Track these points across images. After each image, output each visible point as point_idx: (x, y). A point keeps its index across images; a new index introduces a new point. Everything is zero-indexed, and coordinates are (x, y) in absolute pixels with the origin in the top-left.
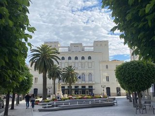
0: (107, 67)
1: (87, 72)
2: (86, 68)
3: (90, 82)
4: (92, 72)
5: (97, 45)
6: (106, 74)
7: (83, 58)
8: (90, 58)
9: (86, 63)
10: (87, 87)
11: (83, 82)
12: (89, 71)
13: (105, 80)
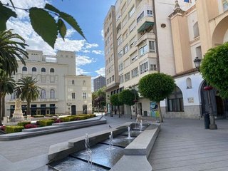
0: (73, 82)
1: (48, 88)
2: (48, 82)
3: (53, 100)
4: (55, 87)
5: (62, 56)
6: (71, 90)
7: (43, 70)
8: (52, 70)
9: (48, 77)
10: (48, 106)
11: (43, 100)
12: (50, 87)
13: (70, 97)
